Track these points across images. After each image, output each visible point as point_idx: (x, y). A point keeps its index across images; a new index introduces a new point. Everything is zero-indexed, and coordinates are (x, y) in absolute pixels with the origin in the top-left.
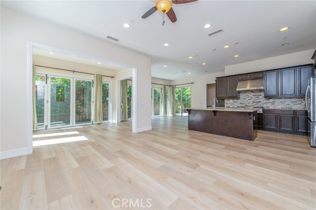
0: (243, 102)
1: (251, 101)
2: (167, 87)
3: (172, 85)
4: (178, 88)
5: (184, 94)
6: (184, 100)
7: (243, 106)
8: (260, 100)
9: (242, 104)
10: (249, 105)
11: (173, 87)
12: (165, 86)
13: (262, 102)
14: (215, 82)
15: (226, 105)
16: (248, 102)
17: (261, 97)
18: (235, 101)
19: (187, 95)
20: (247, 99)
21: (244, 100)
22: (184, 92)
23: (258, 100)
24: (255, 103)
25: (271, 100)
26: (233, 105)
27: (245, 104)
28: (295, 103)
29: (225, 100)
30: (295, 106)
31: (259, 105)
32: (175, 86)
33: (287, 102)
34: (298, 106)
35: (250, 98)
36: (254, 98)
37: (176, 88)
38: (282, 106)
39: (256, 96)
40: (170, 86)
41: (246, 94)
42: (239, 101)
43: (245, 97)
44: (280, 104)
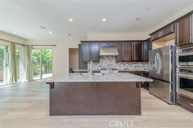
0: (101, 65)
1: (106, 64)
2: (17, 46)
3: (26, 44)
4: (35, 49)
5: (45, 57)
6: (44, 62)
9: (101, 66)
10: (106, 67)
11: (28, 47)
12: (13, 44)
13: (114, 65)
14: (78, 48)
16: (105, 65)
17: (113, 61)
18: (96, 64)
19: (48, 58)
20: (104, 62)
21: (102, 63)
22: (45, 55)
23: (111, 64)
24: (109, 66)
25: (119, 64)
26: (94, 68)
27: (103, 67)
28: (130, 66)
29: (88, 63)
30: (130, 68)
31: (112, 67)
32: (32, 47)
33: (127, 65)
34: (132, 67)
35: (106, 61)
36: (109, 62)
37: (33, 49)
38: (124, 68)
39: (110, 61)
40: (23, 45)
41: (103, 58)
42: (98, 65)
43: (103, 61)
44: (123, 66)
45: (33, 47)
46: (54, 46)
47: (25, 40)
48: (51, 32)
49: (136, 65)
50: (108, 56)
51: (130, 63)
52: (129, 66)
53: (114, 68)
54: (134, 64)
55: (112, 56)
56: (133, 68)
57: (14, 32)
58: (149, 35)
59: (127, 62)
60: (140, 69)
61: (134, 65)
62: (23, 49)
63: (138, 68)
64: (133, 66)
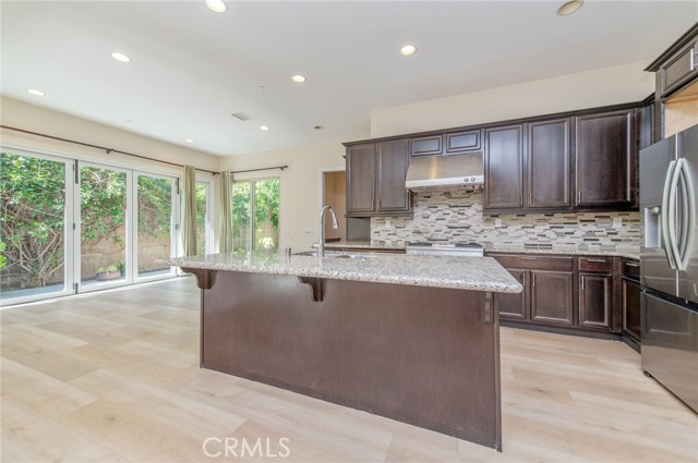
0: (421, 228)
1: (442, 225)
2: (198, 176)
3: (220, 170)
4: (240, 182)
7: (422, 239)
8: (467, 223)
9: (419, 232)
10: (439, 236)
11: (224, 179)
12: (190, 171)
13: (474, 227)
15: (374, 237)
16: (437, 227)
17: (469, 212)
18: (400, 222)
20: (433, 217)
21: (424, 221)
23: (463, 223)
24: (455, 231)
25: (498, 222)
26: (394, 238)
27: (428, 235)
28: (559, 235)
29: (372, 219)
30: (560, 239)
31: (467, 237)
32: (232, 177)
33: (540, 229)
34: (568, 238)
35: (440, 213)
36: (452, 214)
37: (234, 182)
38: (526, 240)
39: (456, 209)
40: (214, 173)
41: (431, 201)
42: (411, 226)
43: (428, 212)
44: (522, 232)
45: (237, 177)
46: (282, 168)
47: (218, 158)
48: (264, 128)
49: (591, 227)
50: (447, 192)
51: (559, 218)
52: (550, 234)
53: (477, 242)
54: (580, 225)
55: (468, 192)
56: (574, 240)
57: (189, 141)
58: (647, 69)
59: (543, 216)
60: (620, 246)
61: (581, 230)
62: (212, 183)
63: (606, 242)
64: (576, 234)
